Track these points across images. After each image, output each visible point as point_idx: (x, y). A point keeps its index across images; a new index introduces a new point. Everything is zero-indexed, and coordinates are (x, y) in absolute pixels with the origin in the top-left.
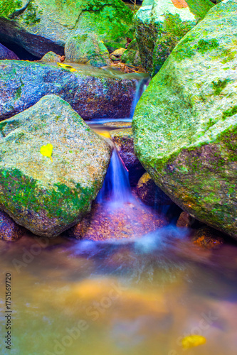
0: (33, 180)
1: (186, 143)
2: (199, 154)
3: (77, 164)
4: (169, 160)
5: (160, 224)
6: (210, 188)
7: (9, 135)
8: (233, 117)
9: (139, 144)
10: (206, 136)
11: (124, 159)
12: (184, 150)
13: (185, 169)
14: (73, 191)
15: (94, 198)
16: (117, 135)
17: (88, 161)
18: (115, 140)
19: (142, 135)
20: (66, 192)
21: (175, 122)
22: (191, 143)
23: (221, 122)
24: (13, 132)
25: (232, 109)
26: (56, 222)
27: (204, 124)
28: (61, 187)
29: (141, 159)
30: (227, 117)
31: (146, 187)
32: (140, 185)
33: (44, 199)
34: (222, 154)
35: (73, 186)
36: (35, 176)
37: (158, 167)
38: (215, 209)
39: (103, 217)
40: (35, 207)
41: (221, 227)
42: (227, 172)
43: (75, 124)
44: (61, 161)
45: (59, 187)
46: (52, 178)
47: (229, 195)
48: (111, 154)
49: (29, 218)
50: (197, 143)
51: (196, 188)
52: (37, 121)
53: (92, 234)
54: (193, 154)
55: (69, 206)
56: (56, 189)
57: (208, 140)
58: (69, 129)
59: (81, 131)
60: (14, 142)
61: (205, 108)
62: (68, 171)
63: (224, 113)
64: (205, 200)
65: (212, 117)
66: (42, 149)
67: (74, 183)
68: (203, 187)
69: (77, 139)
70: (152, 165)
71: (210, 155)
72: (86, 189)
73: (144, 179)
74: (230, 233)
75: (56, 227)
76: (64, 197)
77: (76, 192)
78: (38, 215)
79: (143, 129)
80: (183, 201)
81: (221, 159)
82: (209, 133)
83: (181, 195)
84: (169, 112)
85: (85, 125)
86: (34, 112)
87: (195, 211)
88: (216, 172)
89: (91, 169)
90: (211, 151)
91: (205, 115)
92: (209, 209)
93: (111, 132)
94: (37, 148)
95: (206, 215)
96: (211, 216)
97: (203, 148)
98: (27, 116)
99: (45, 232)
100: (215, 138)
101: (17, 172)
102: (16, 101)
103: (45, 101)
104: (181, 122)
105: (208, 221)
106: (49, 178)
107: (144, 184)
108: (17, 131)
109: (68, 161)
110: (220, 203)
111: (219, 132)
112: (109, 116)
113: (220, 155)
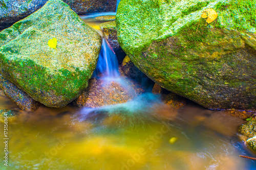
0: (43, 68)
1: (155, 35)
2: (165, 44)
3: (77, 53)
4: (143, 49)
5: (140, 92)
6: (174, 68)
7: (24, 33)
8: (189, 15)
9: (122, 36)
10: (170, 30)
11: (112, 45)
12: (154, 41)
13: (155, 55)
14: (74, 75)
15: (90, 77)
16: (106, 27)
17: (84, 49)
18: (104, 31)
19: (123, 29)
20: (68, 75)
21: (147, 18)
22: (159, 36)
23: (180, 19)
24: (27, 30)
25: (188, 9)
26: (62, 98)
27: (168, 21)
28: (65, 72)
29: (123, 48)
30: (185, 16)
31: (129, 65)
32: (124, 64)
33: (52, 82)
34: (182, 43)
35: (73, 70)
36: (44, 65)
37: (135, 54)
38: (179, 82)
39: (98, 89)
40: (46, 88)
41: (184, 95)
42: (186, 56)
43: (74, 21)
44: (63, 51)
45: (62, 72)
46: (58, 65)
47: (188, 72)
48: (101, 42)
49: (42, 96)
50: (163, 36)
51: (164, 68)
52: (44, 20)
53: (90, 103)
54: (161, 43)
55: (71, 86)
56: (61, 74)
57: (171, 33)
58: (69, 25)
59: (78, 26)
60: (27, 38)
61: (169, 8)
62: (70, 58)
63: (183, 12)
64: (171, 77)
65: (174, 15)
66: (49, 42)
67: (74, 68)
68: (169, 67)
69: (75, 33)
70: (131, 52)
71: (173, 45)
72: (84, 72)
73: (127, 60)
74: (190, 99)
75: (62, 102)
76: (67, 79)
77: (76, 75)
78: (48, 94)
79: (124, 24)
80: (155, 77)
81: (181, 47)
82: (172, 28)
83: (153, 74)
84: (143, 11)
85: (81, 21)
86: (42, 14)
87: (164, 84)
88: (179, 56)
89: (86, 56)
90: (173, 42)
91: (169, 14)
92: (175, 83)
93: (101, 24)
94: (45, 41)
95: (172, 87)
96: (176, 87)
97: (168, 39)
98: (37, 17)
99: (54, 105)
100: (177, 32)
101: (31, 62)
102: (29, 4)
103: (49, 4)
104: (151, 19)
105: (174, 90)
106: (55, 65)
107: (127, 63)
108: (30, 29)
109: (69, 50)
110: (182, 78)
111: (179, 27)
112: (100, 10)
113: (180, 45)
